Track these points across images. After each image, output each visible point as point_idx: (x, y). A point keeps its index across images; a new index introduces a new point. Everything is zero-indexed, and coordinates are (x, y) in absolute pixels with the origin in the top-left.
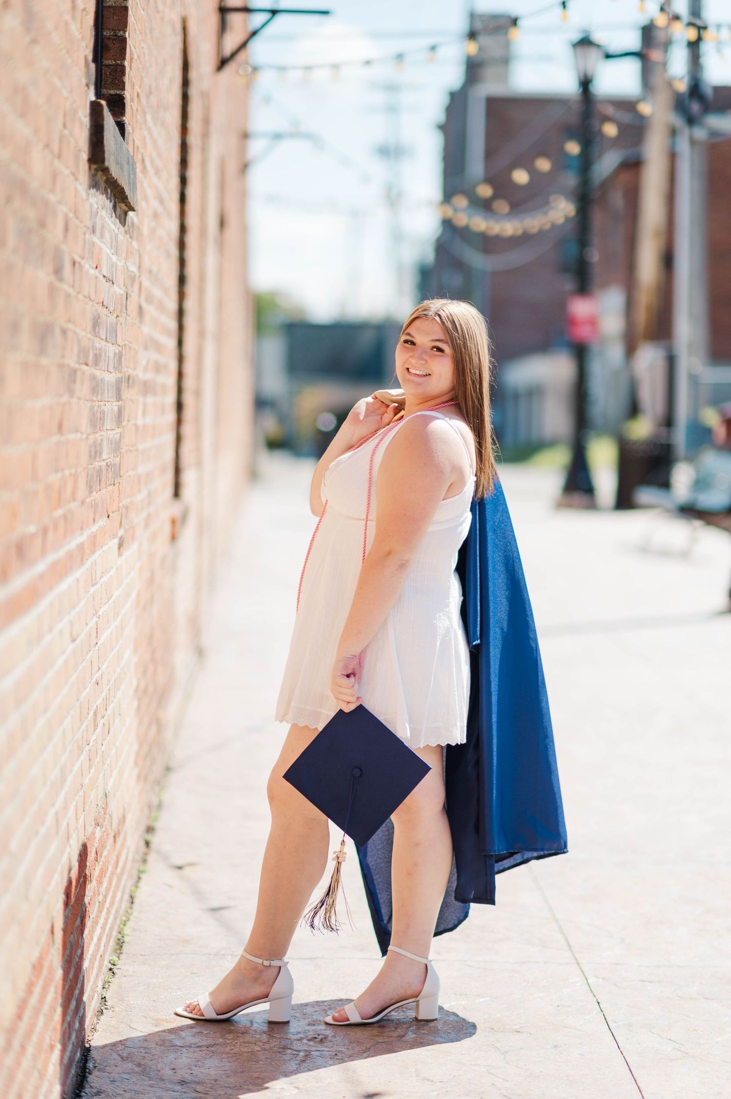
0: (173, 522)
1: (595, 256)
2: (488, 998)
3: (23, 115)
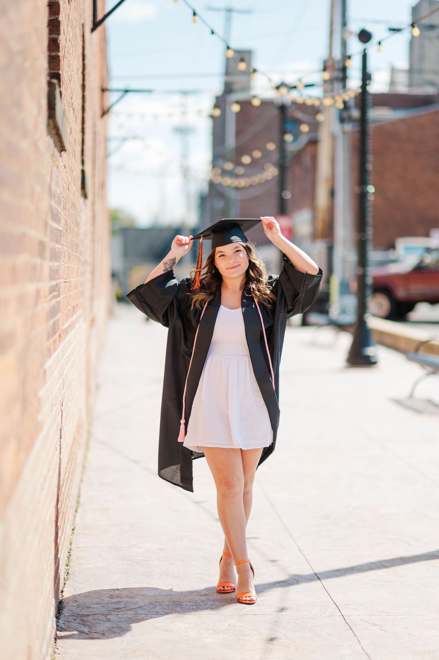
1: (288, 195)
3: (74, 185)
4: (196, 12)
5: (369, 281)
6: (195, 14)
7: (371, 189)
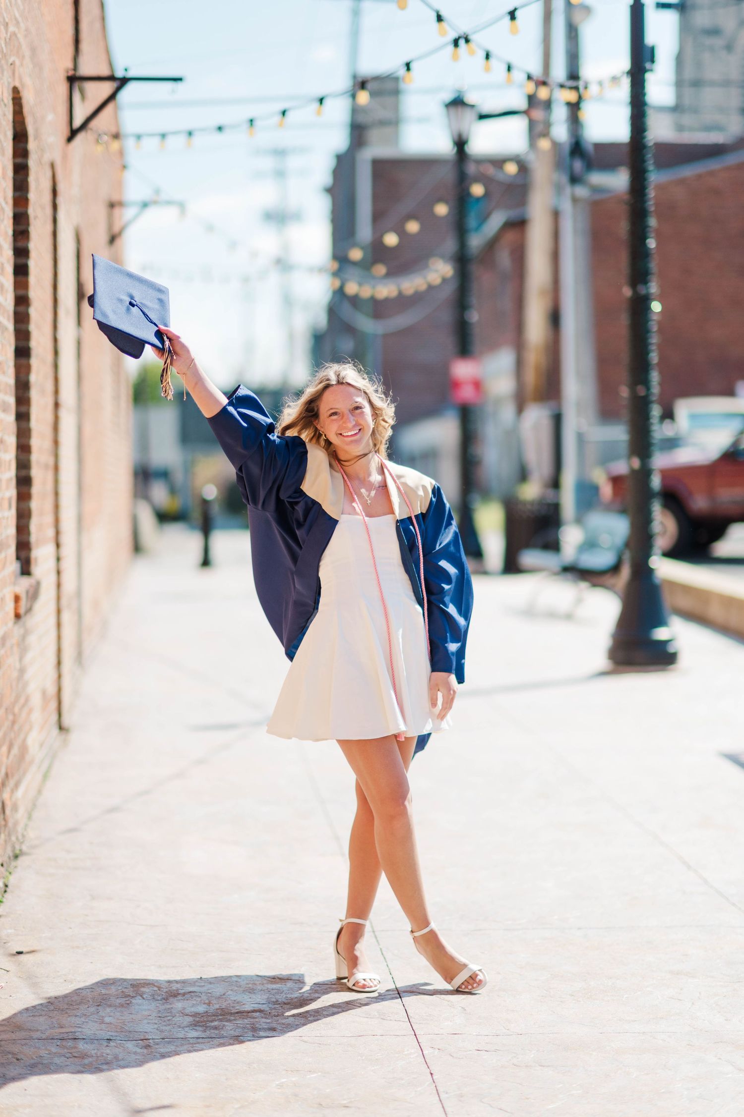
0: (17, 599)
1: (474, 317)
2: (319, 1074)
5: (656, 482)
7: (654, 288)
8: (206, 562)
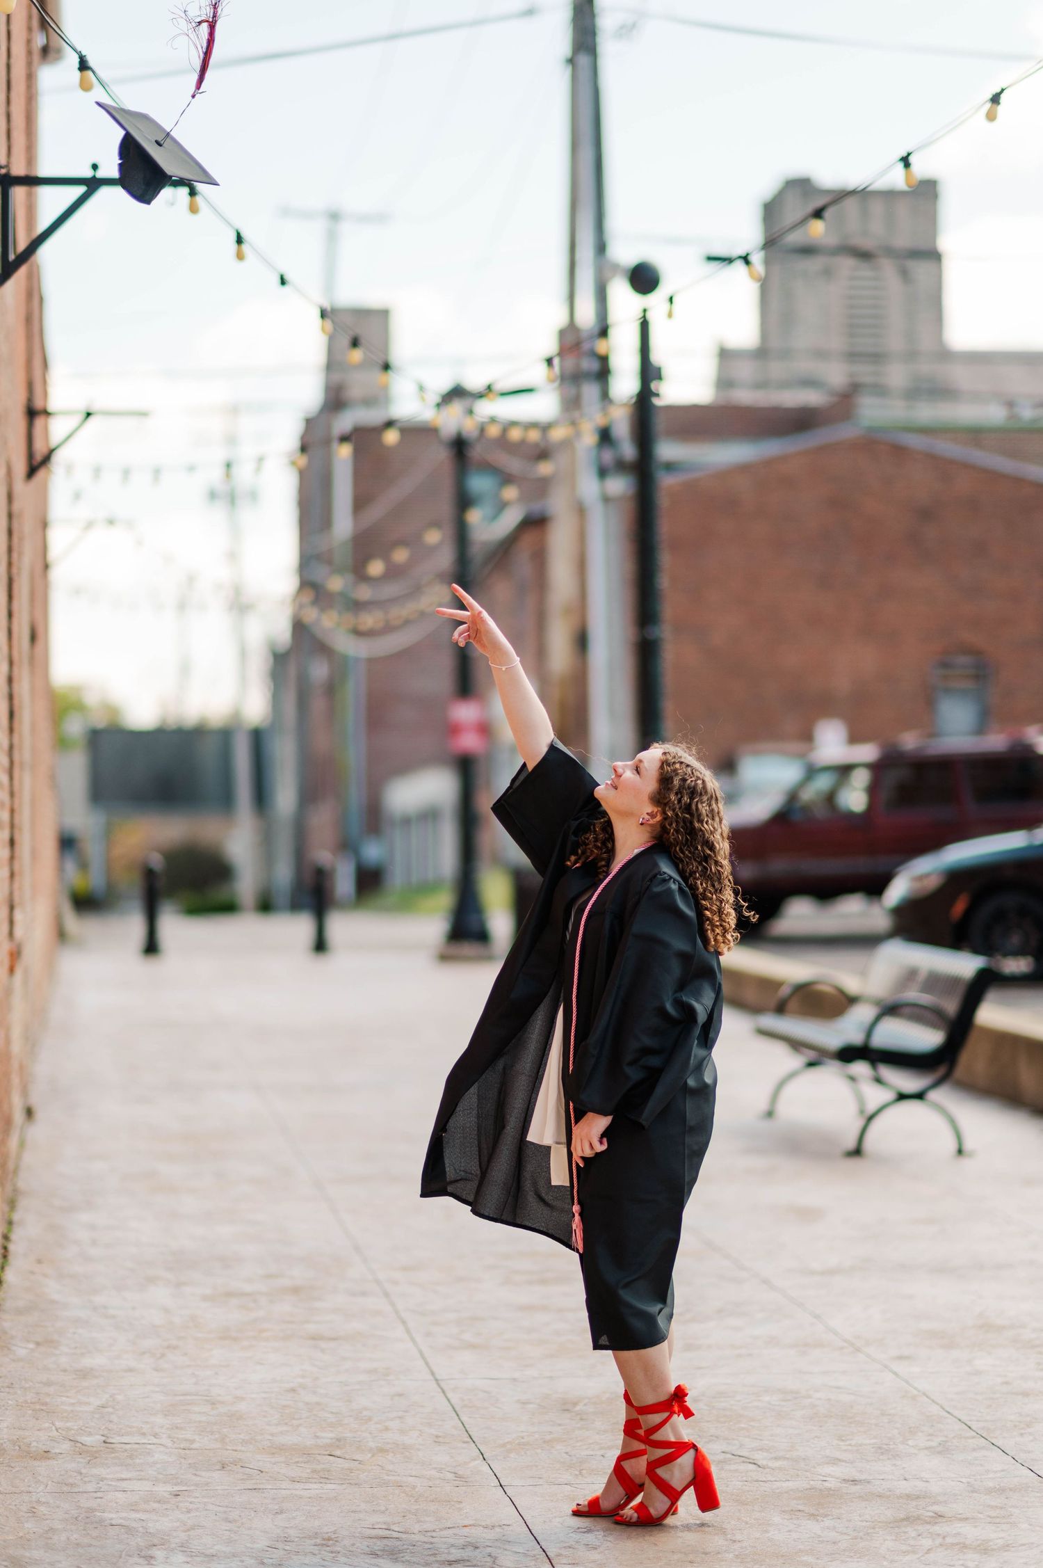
4: (242, 235)
6: (239, 240)
8: (151, 947)
